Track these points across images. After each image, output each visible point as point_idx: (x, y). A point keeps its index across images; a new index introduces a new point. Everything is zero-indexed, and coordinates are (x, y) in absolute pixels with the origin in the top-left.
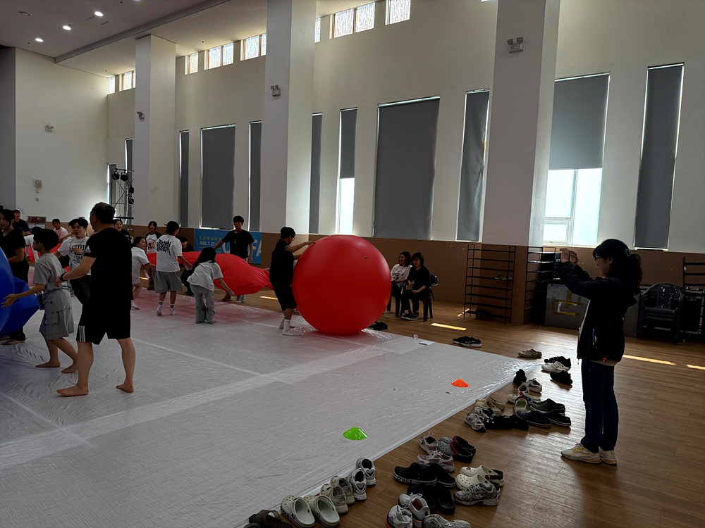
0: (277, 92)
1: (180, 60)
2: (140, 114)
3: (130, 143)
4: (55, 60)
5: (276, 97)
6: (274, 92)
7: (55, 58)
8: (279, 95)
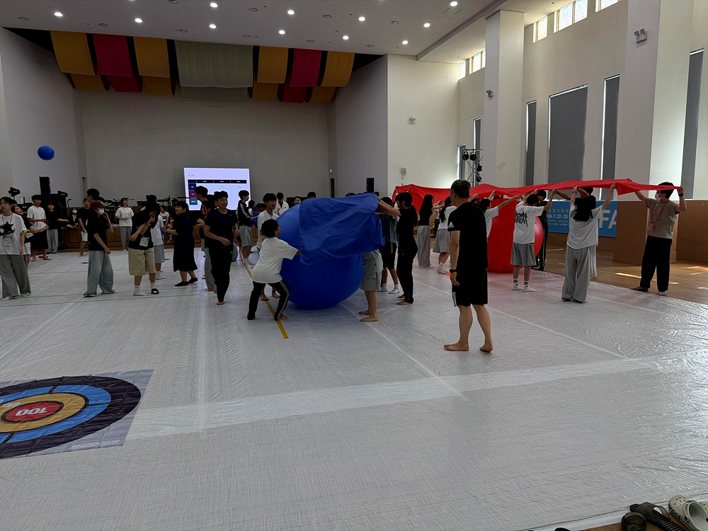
0: (642, 38)
1: (528, 29)
2: (489, 92)
3: (478, 123)
4: (417, 57)
5: (641, 44)
6: (638, 39)
7: (417, 56)
8: (646, 40)
